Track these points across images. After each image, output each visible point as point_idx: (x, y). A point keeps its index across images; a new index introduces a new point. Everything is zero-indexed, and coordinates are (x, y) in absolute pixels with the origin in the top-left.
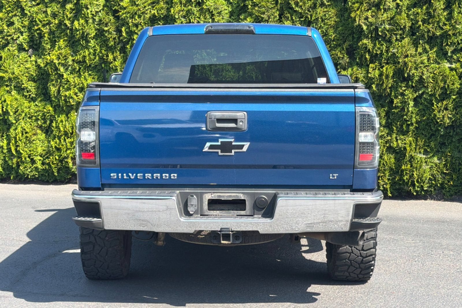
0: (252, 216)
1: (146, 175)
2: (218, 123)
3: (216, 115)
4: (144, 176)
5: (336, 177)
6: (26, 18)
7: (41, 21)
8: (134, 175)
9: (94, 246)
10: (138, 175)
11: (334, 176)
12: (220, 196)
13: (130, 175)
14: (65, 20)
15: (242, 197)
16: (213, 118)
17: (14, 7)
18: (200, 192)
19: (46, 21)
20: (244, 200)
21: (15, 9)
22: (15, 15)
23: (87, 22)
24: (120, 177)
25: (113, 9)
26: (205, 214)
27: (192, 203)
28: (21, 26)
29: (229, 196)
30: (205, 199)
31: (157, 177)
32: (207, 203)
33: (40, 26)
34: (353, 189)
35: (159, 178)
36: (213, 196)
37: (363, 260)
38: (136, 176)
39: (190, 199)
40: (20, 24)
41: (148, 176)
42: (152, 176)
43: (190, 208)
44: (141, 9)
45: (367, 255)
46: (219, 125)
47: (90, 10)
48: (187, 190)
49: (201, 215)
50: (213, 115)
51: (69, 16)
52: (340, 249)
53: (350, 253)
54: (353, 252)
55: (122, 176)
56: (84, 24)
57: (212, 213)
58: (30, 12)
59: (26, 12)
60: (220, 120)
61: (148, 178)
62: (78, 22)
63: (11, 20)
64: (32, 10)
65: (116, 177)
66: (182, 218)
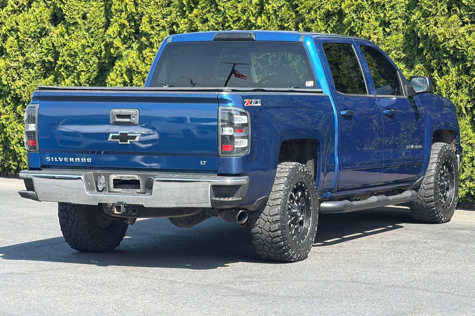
0: (145, 193)
1: (70, 159)
2: (118, 118)
3: (116, 112)
4: (69, 160)
5: (205, 164)
6: (219, 14)
7: (232, 18)
8: (62, 158)
9: (67, 221)
10: (65, 159)
11: (203, 163)
12: (121, 177)
13: (60, 158)
14: (250, 16)
15: (137, 178)
16: (114, 114)
17: (208, 3)
18: (107, 173)
19: (236, 17)
20: (139, 180)
21: (209, 5)
22: (209, 12)
23: (269, 18)
24: (53, 160)
25: (294, 4)
26: (112, 191)
27: (100, 182)
28: (215, 23)
29: (128, 177)
30: (111, 179)
31: (77, 161)
32: (112, 182)
33: (231, 23)
34: (219, 174)
35: (79, 161)
36: (116, 176)
37: (272, 240)
38: (63, 160)
39: (99, 178)
40: (214, 20)
41: (72, 159)
42: (75, 160)
43: (99, 185)
44: (317, 4)
45: (275, 236)
46: (117, 120)
47: (272, 5)
48: (99, 172)
49: (109, 192)
50: (114, 111)
51: (254, 12)
52: (253, 229)
53: (261, 234)
54: (262, 233)
55: (54, 159)
56: (266, 20)
57: (116, 190)
58: (224, 8)
59: (219, 8)
60: (119, 116)
61: (72, 161)
62: (260, 18)
63: (205, 17)
64: (226, 5)
65: (50, 160)
66: (88, 192)
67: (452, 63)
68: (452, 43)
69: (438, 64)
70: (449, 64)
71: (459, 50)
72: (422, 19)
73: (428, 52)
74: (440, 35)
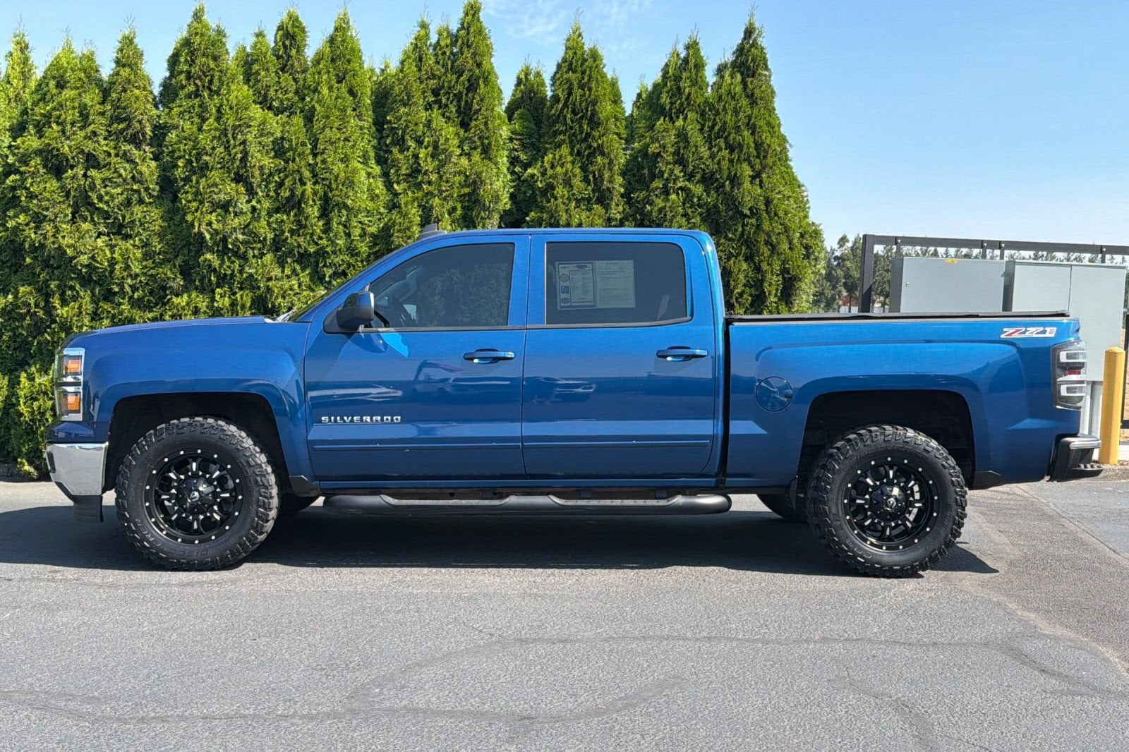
67: (81, 286)
68: (84, 259)
69: (59, 287)
70: (78, 287)
71: (98, 268)
72: (32, 225)
73: (42, 269)
74: (69, 247)
